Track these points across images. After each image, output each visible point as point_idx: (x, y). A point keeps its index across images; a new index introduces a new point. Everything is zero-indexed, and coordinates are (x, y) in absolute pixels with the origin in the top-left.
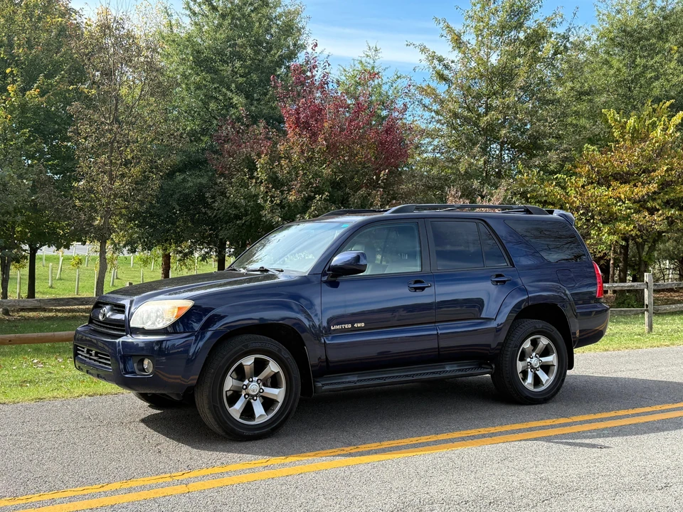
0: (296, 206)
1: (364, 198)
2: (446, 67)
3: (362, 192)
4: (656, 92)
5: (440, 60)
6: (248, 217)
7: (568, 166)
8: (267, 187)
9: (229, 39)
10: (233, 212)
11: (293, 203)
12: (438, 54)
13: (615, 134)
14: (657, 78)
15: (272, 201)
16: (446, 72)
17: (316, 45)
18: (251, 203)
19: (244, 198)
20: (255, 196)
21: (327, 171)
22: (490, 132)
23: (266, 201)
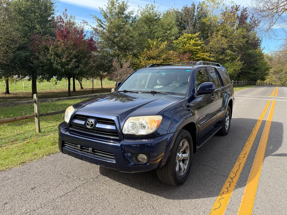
0: (65, 63)
1: (87, 61)
2: (102, 23)
3: (86, 59)
4: (156, 36)
5: (100, 21)
6: (47, 67)
7: (139, 54)
8: (54, 57)
9: (32, 5)
10: (41, 65)
11: (64, 62)
12: (100, 19)
13: (151, 46)
14: (155, 32)
15: (56, 61)
16: (102, 25)
17: (66, 10)
18: (49, 62)
19: (46, 60)
20: (49, 59)
21: (74, 52)
22: (117, 44)
23: (54, 61)
